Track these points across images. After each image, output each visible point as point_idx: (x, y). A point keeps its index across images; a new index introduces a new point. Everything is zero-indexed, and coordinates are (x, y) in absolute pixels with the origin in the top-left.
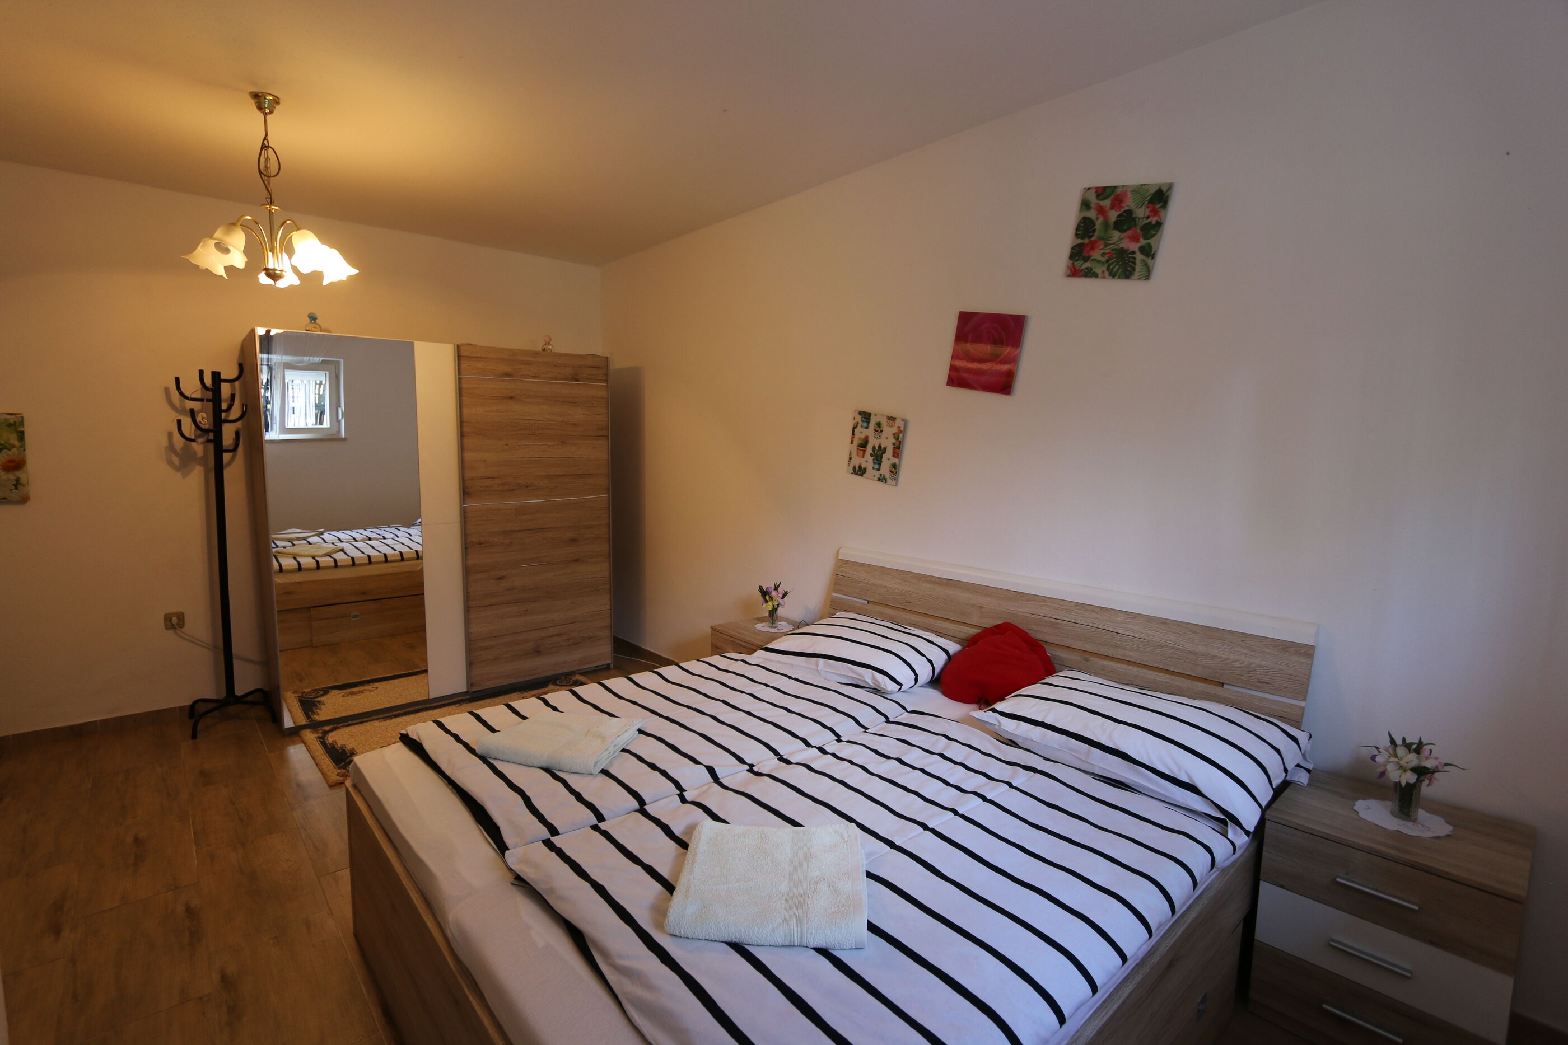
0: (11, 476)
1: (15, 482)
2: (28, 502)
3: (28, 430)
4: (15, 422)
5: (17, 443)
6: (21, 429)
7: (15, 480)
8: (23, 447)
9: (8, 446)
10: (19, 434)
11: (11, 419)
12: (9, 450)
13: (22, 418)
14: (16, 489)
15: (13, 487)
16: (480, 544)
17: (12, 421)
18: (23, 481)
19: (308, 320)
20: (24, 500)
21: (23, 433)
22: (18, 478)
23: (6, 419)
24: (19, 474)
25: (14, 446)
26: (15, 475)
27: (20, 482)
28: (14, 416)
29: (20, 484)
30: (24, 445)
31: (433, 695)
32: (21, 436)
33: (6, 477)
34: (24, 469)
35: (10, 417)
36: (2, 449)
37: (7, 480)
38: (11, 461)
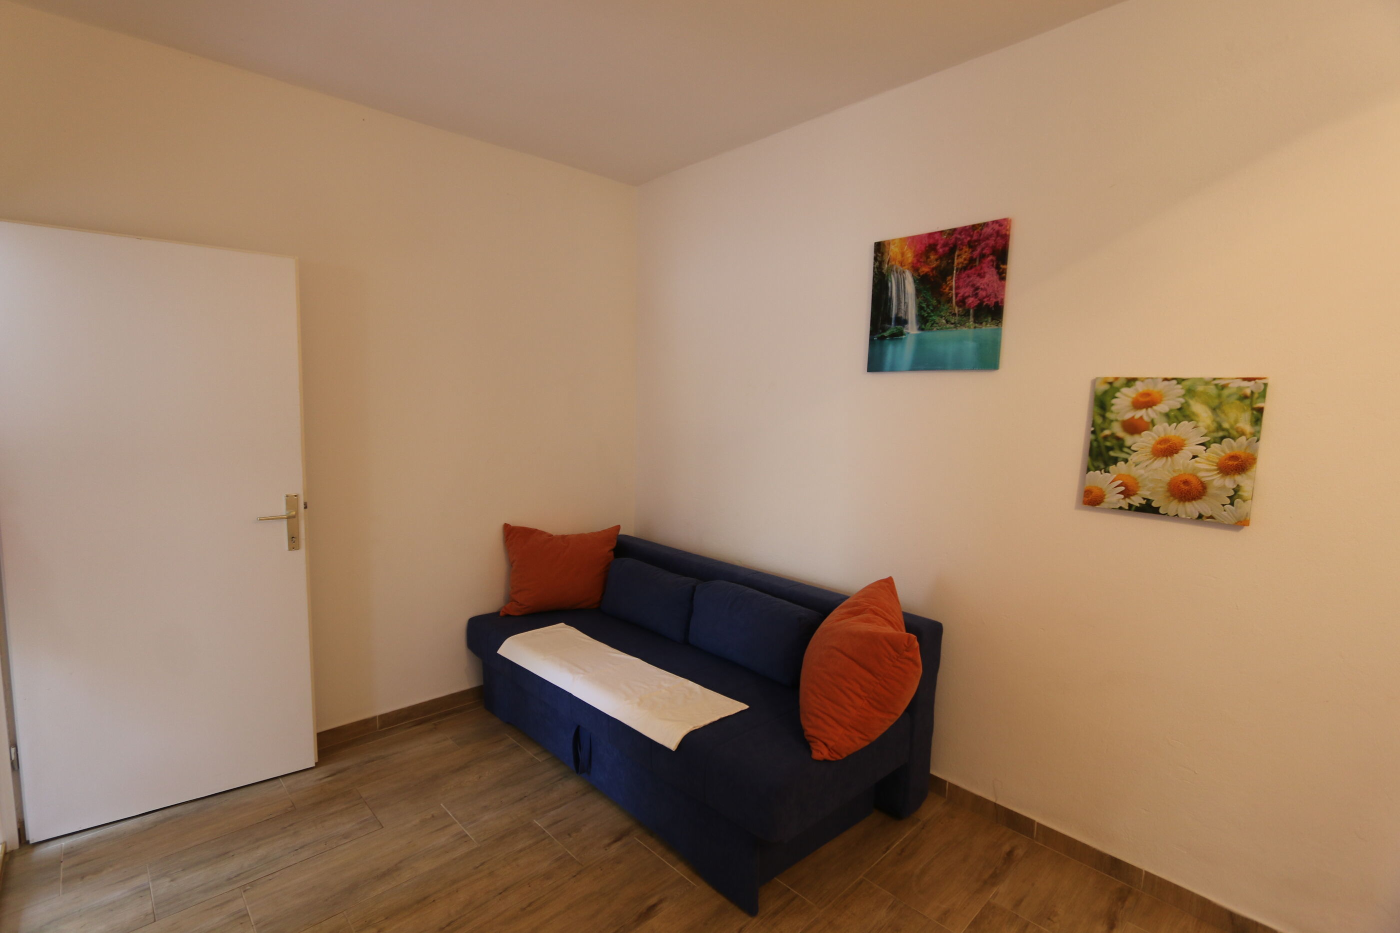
0: (1229, 483)
1: (1232, 493)
2: (1246, 528)
3: (1270, 406)
4: (1252, 393)
5: (1248, 428)
6: (1260, 404)
7: (1234, 489)
8: (1256, 436)
9: (1234, 433)
10: (1255, 412)
11: (1248, 387)
12: (1234, 439)
13: (1266, 385)
14: (1232, 504)
15: (1228, 501)
17: (1248, 392)
18: (1245, 492)
20: (1241, 523)
21: (1261, 410)
22: (1238, 486)
23: (1240, 388)
24: (1242, 480)
25: (1242, 433)
26: (1235, 481)
27: (1240, 493)
28: (1253, 383)
29: (1240, 497)
30: (1259, 432)
32: (1258, 415)
33: (1221, 484)
34: (1249, 473)
35: (1246, 383)
36: (1223, 438)
37: (1223, 488)
38: (1234, 457)
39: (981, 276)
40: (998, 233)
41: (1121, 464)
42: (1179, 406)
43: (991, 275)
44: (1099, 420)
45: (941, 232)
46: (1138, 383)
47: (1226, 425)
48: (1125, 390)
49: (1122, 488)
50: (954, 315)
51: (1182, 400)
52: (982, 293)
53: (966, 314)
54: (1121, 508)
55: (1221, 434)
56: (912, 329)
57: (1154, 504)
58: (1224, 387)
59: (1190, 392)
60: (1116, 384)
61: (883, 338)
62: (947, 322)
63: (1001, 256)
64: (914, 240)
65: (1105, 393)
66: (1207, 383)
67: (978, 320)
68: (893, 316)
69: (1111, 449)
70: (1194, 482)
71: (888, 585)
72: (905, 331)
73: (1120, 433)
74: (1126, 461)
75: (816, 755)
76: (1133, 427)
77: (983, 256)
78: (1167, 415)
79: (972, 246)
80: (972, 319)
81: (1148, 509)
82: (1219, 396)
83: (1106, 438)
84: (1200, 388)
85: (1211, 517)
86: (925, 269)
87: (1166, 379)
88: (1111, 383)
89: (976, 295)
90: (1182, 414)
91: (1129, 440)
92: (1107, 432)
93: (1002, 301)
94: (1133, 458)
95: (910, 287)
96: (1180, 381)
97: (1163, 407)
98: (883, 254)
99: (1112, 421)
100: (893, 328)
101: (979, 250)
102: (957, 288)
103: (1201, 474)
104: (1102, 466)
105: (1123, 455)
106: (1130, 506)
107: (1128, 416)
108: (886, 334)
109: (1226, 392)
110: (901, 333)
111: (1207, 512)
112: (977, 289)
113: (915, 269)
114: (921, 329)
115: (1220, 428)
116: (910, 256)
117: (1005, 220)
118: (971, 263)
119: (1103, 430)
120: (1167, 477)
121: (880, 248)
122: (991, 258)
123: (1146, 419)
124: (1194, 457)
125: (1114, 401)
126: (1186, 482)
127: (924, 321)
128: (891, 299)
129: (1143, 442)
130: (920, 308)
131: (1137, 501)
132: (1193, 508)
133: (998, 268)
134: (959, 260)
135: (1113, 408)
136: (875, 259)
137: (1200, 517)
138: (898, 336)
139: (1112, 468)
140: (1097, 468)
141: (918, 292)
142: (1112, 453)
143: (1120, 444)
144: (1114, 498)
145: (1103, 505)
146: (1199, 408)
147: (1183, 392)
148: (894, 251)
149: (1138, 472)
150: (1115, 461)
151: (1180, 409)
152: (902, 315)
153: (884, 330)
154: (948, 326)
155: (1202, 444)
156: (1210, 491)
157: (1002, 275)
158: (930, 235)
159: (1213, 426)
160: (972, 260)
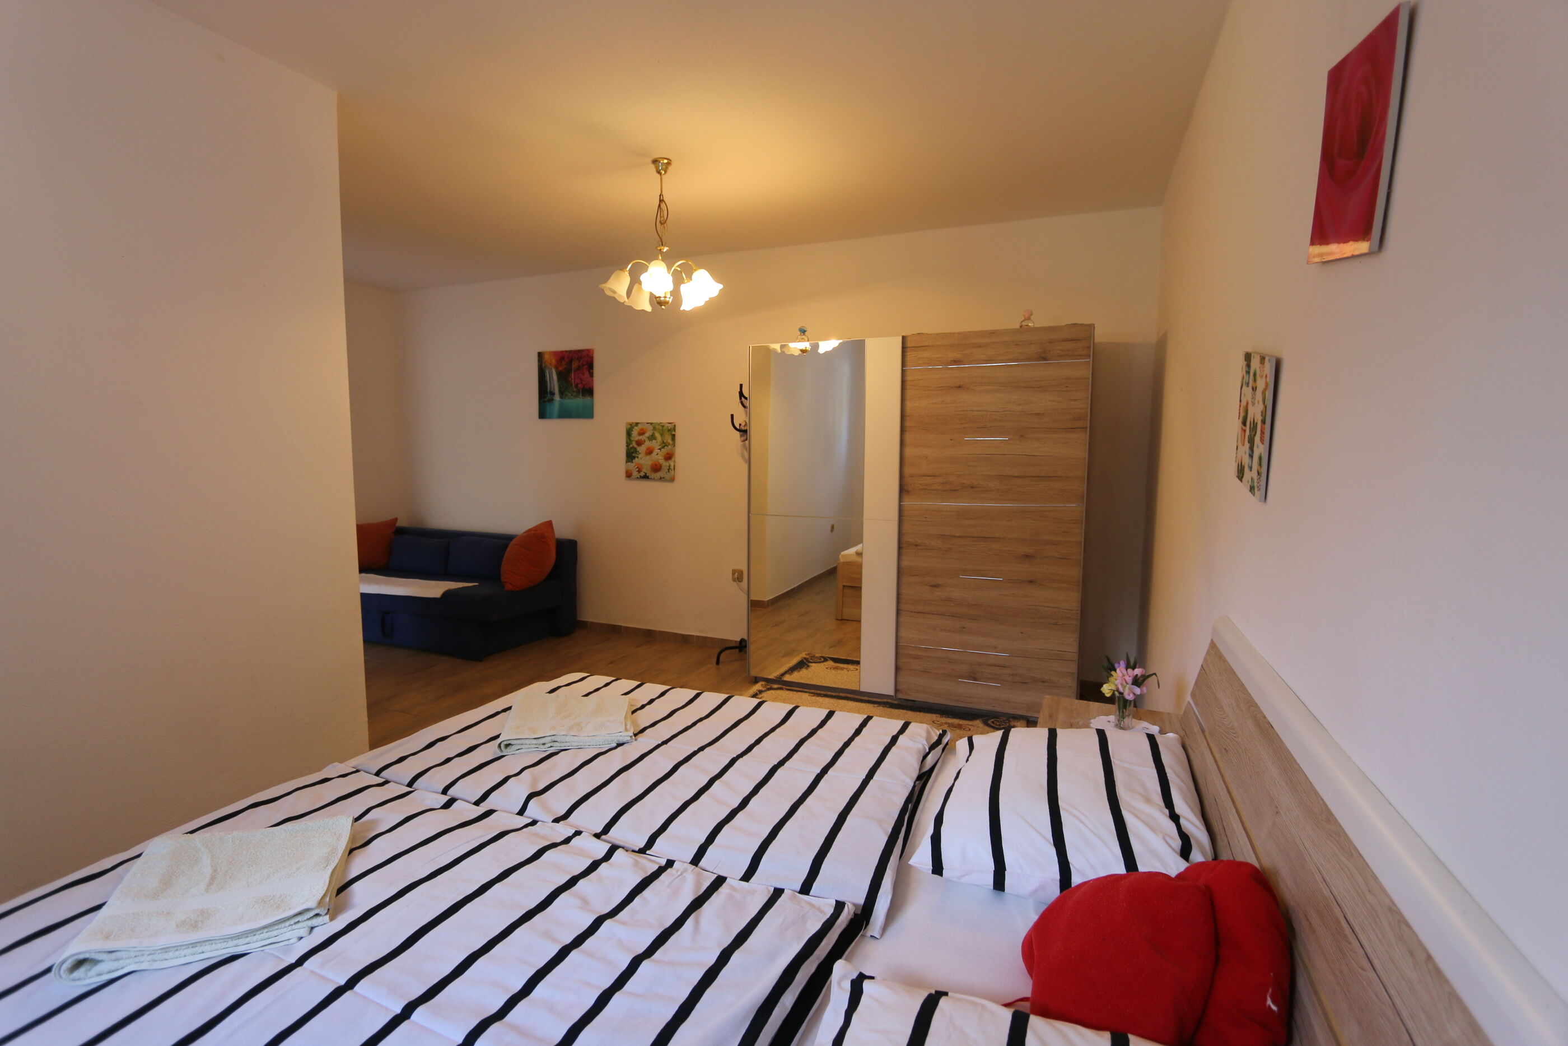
0: (668, 464)
1: (669, 468)
2: (675, 481)
3: (678, 433)
5: (670, 441)
6: (673, 433)
8: (674, 445)
9: (667, 444)
12: (668, 447)
13: (675, 426)
14: (669, 472)
16: (916, 545)
17: (670, 428)
18: (672, 467)
19: (799, 333)
20: (673, 479)
21: (674, 436)
22: (670, 465)
23: (668, 427)
24: (671, 463)
25: (669, 444)
28: (671, 425)
29: (671, 469)
30: (674, 443)
31: (863, 689)
32: (673, 437)
33: (665, 464)
34: (673, 460)
35: (669, 425)
36: (664, 446)
37: (666, 466)
38: (668, 454)
39: (583, 374)
40: (588, 355)
41: (636, 459)
42: (651, 434)
43: (587, 374)
44: (628, 441)
45: (566, 351)
46: (639, 425)
47: (665, 441)
48: (635, 428)
49: (637, 469)
50: (574, 392)
51: (652, 432)
52: (584, 383)
53: (578, 392)
54: (638, 478)
55: (664, 445)
56: (557, 398)
57: (647, 475)
58: (663, 426)
59: (654, 429)
60: (633, 425)
61: (544, 402)
62: (572, 395)
63: (590, 366)
64: (555, 353)
65: (630, 429)
66: (659, 425)
67: (584, 395)
68: (548, 390)
69: (633, 453)
70: (657, 464)
71: (549, 524)
72: (554, 398)
73: (635, 446)
74: (638, 457)
75: (506, 589)
76: (639, 443)
77: (583, 365)
78: (648, 438)
79: (579, 359)
80: (581, 394)
81: (646, 477)
82: (662, 430)
83: (631, 448)
84: (657, 427)
85: (663, 478)
86: (560, 369)
87: (647, 423)
88: (631, 425)
89: (582, 383)
90: (652, 438)
91: (638, 449)
92: (631, 446)
93: (592, 387)
94: (640, 456)
95: (555, 377)
96: (651, 424)
97: (647, 435)
98: (542, 358)
99: (632, 441)
100: (549, 397)
101: (582, 361)
102: (574, 379)
103: (660, 461)
104: (630, 460)
105: (637, 455)
106: (640, 476)
107: (637, 439)
108: (546, 399)
109: (664, 428)
110: (553, 400)
111: (662, 476)
112: (582, 380)
113: (556, 368)
114: (561, 398)
115: (663, 442)
116: (554, 361)
117: (590, 350)
118: (578, 368)
119: (630, 445)
120: (650, 463)
121: (540, 355)
122: (586, 366)
123: (643, 439)
124: (657, 454)
125: (633, 432)
126: (656, 465)
127: (562, 394)
128: (547, 381)
129: (642, 449)
130: (560, 388)
131: (642, 474)
132: (658, 475)
133: (589, 371)
134: (575, 365)
135: (633, 435)
136: (539, 361)
137: (661, 478)
138: (551, 400)
139: (634, 461)
140: (629, 462)
141: (559, 379)
142: (634, 455)
143: (636, 451)
144: (635, 474)
145: (633, 477)
146: (657, 435)
147: (652, 428)
148: (546, 357)
149: (642, 462)
150: (634, 458)
151: (652, 435)
152: (552, 390)
153: (545, 397)
154: (572, 397)
155: (659, 449)
156: (663, 467)
157: (591, 375)
158: (562, 352)
159: (662, 442)
160: (579, 366)
